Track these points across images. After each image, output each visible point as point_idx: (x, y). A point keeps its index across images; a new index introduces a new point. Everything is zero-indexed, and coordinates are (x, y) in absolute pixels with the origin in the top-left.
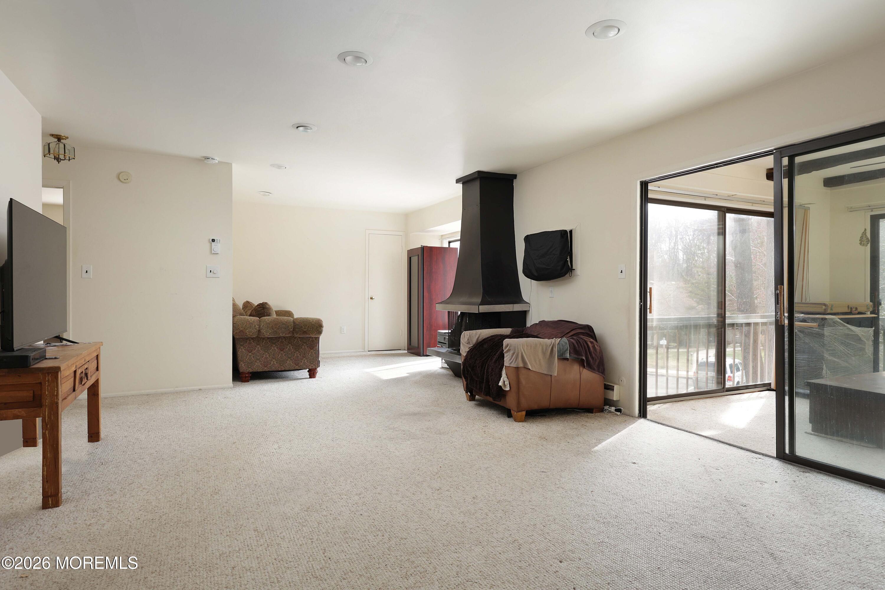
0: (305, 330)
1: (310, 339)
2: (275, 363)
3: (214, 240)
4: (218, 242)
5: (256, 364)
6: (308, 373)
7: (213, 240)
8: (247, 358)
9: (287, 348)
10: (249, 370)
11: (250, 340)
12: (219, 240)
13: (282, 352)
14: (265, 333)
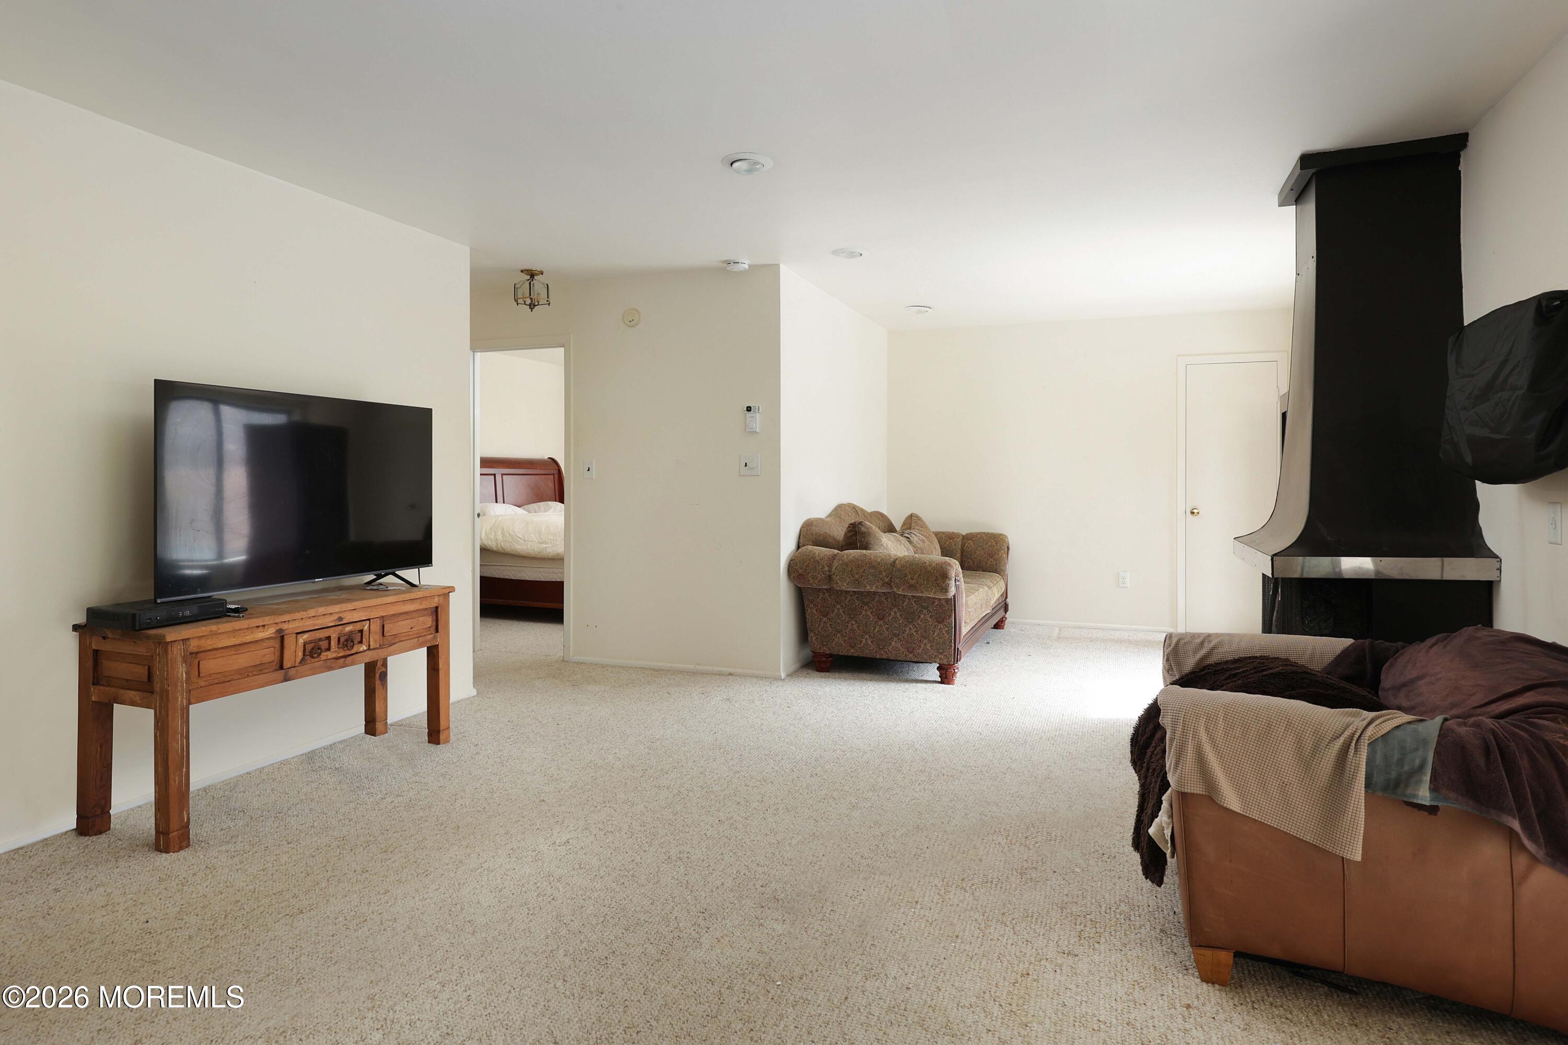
0: (912, 582)
1: (934, 602)
2: (869, 642)
3: (750, 407)
4: (757, 410)
5: (836, 640)
6: (938, 673)
7: (749, 409)
8: (821, 627)
9: (890, 614)
10: (825, 650)
11: (824, 593)
12: (757, 408)
13: (881, 622)
14: (839, 582)
